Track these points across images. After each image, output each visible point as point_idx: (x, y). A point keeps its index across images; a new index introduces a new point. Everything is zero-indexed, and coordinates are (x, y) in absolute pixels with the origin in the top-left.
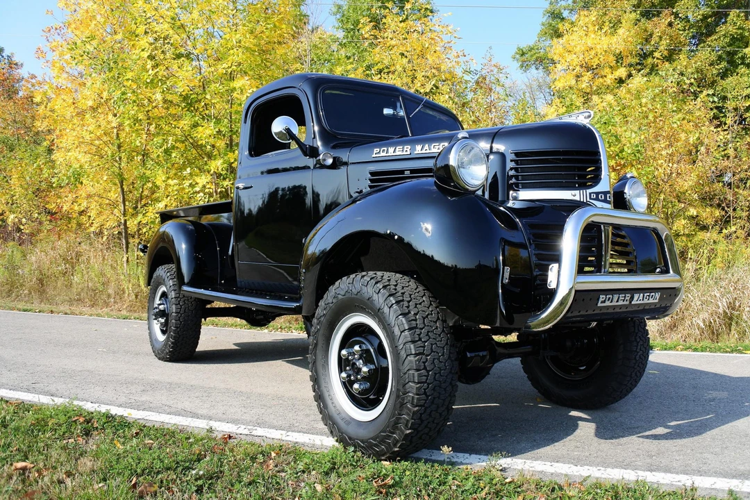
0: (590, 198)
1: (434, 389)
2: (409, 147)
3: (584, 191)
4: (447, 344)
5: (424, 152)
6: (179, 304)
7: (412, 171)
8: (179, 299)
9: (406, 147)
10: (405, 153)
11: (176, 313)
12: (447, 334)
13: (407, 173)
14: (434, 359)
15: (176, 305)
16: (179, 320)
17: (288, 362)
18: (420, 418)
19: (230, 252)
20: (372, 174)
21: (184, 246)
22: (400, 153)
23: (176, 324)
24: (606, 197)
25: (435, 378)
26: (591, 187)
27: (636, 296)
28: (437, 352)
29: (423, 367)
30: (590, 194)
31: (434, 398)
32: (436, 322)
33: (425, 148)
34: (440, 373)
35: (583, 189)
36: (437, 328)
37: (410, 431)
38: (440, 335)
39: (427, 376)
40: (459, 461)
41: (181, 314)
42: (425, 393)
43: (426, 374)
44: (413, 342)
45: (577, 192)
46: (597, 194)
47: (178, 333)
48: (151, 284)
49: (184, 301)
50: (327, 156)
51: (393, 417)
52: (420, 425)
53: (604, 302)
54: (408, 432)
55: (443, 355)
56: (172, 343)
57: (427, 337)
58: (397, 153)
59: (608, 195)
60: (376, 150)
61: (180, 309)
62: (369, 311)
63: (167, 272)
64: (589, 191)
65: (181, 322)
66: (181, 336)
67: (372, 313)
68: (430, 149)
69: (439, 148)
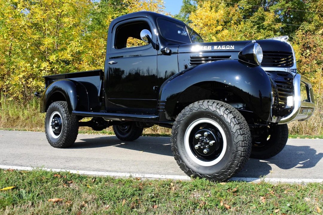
0: (291, 71)
2: (211, 47)
5: (218, 49)
6: (69, 120)
7: (212, 57)
8: (69, 118)
9: (209, 47)
10: (208, 49)
11: (67, 124)
13: (210, 58)
15: (67, 120)
16: (69, 127)
17: (116, 146)
19: (99, 95)
20: (191, 58)
23: (67, 129)
26: (291, 67)
30: (291, 69)
33: (218, 48)
35: (288, 67)
39: (246, 144)
41: (70, 125)
42: (246, 151)
45: (286, 69)
46: (293, 69)
48: (47, 111)
51: (229, 163)
54: (237, 168)
55: (249, 134)
56: (65, 139)
57: (244, 127)
58: (205, 49)
61: (70, 122)
62: (214, 117)
63: (61, 105)
64: (291, 68)
65: (70, 128)
66: (69, 135)
67: (215, 118)
68: (221, 48)
69: (226, 48)
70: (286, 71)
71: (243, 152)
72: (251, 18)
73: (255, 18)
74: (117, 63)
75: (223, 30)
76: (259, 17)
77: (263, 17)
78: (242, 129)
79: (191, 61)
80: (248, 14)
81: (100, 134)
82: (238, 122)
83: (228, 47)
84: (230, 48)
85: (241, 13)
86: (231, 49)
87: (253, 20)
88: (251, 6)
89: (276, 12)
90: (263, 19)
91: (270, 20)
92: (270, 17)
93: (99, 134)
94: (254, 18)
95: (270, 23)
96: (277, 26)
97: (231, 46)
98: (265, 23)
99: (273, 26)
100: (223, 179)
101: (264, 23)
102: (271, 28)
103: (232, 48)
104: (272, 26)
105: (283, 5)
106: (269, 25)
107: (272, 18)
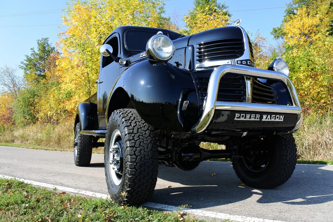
0: (237, 64)
1: (140, 166)
3: (234, 60)
4: (151, 142)
6: (81, 139)
8: (81, 137)
11: (80, 143)
12: (152, 138)
14: (141, 150)
16: (81, 146)
18: (134, 182)
24: (247, 62)
25: (141, 160)
27: (265, 117)
28: (143, 146)
29: (133, 154)
31: (141, 171)
32: (146, 131)
34: (144, 157)
35: (233, 59)
36: (146, 134)
37: (129, 189)
38: (147, 138)
39: (136, 159)
40: (166, 209)
41: (82, 144)
42: (135, 168)
43: (135, 157)
44: (129, 140)
45: (229, 61)
46: (241, 61)
47: (81, 153)
49: (84, 138)
50: (123, 61)
52: (134, 186)
53: (239, 117)
55: (147, 148)
56: (79, 157)
57: (138, 138)
59: (248, 62)
60: (142, 54)
61: (82, 141)
64: (236, 60)
65: (82, 148)
70: (230, 63)
74: (103, 82)
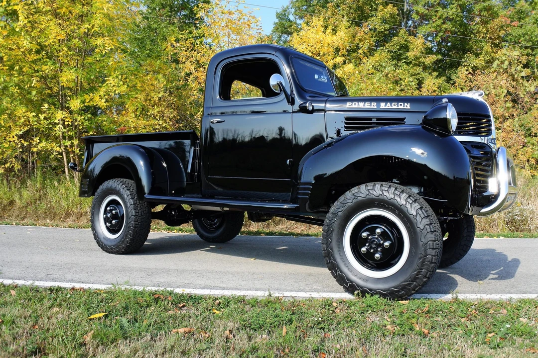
0: (489, 142)
2: (376, 104)
3: (486, 138)
5: (387, 107)
6: (137, 209)
7: (378, 119)
9: (372, 103)
10: (372, 107)
11: (135, 216)
13: (374, 120)
14: (439, 234)
15: (134, 209)
16: (138, 221)
17: (205, 251)
19: (189, 170)
20: (346, 119)
21: (142, 163)
22: (369, 107)
23: (135, 224)
26: (489, 136)
29: (437, 239)
30: (489, 139)
33: (388, 105)
39: (438, 245)
41: (139, 217)
42: (437, 255)
45: (483, 138)
46: (492, 139)
47: (136, 232)
50: (310, 104)
51: (414, 272)
54: (425, 280)
58: (366, 107)
60: (349, 103)
61: (138, 213)
62: (390, 207)
63: (123, 184)
65: (139, 223)
66: (137, 234)
67: (393, 208)
68: (391, 106)
69: (398, 106)
70: (483, 141)
71: (434, 256)
72: (388, 45)
73: (394, 45)
74: (223, 121)
75: (345, 63)
76: (401, 44)
77: (406, 45)
78: (432, 224)
79: (346, 123)
80: (383, 39)
81: (163, 231)
82: (427, 214)
83: (401, 105)
84: (404, 106)
85: (372, 37)
86: (405, 108)
87: (391, 49)
88: (387, 26)
89: (426, 37)
90: (406, 48)
91: (417, 49)
92: (417, 45)
93: (161, 232)
94: (391, 46)
95: (418, 54)
96: (428, 59)
97: (406, 104)
98: (410, 54)
99: (422, 60)
100: (405, 296)
101: (408, 54)
102: (419, 62)
103: (407, 106)
104: (420, 60)
105: (438, 26)
106: (417, 58)
107: (421, 47)
